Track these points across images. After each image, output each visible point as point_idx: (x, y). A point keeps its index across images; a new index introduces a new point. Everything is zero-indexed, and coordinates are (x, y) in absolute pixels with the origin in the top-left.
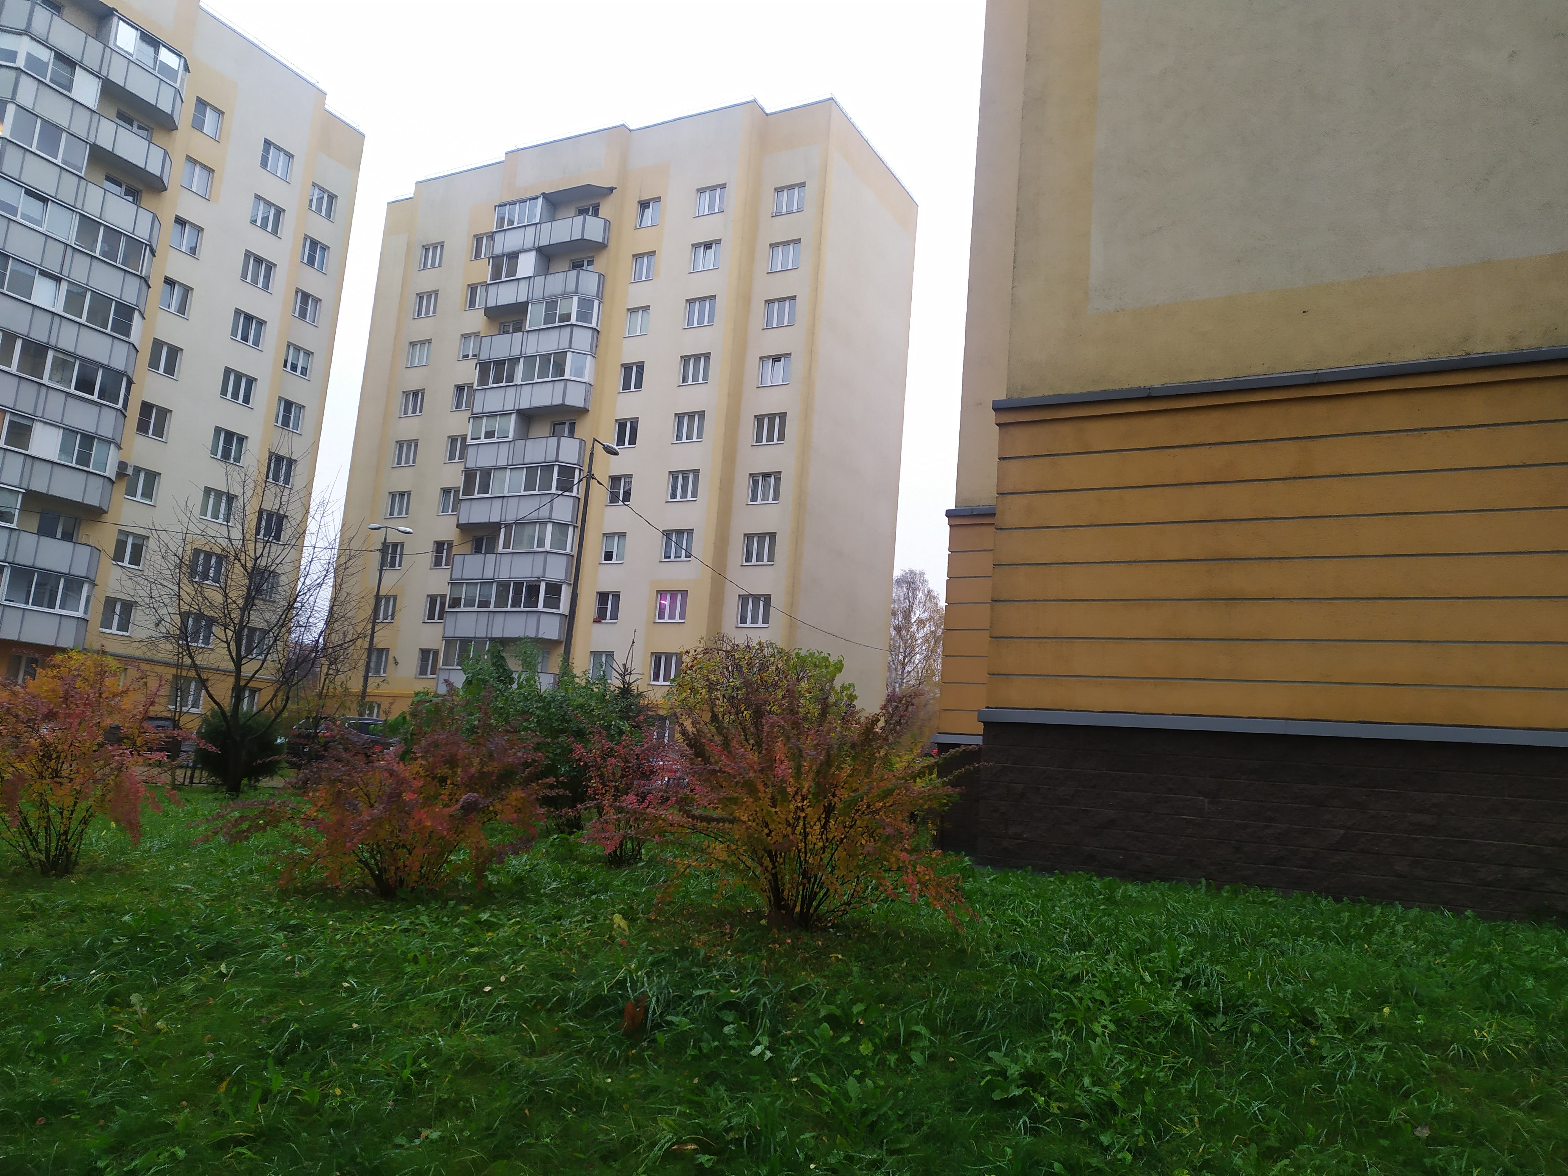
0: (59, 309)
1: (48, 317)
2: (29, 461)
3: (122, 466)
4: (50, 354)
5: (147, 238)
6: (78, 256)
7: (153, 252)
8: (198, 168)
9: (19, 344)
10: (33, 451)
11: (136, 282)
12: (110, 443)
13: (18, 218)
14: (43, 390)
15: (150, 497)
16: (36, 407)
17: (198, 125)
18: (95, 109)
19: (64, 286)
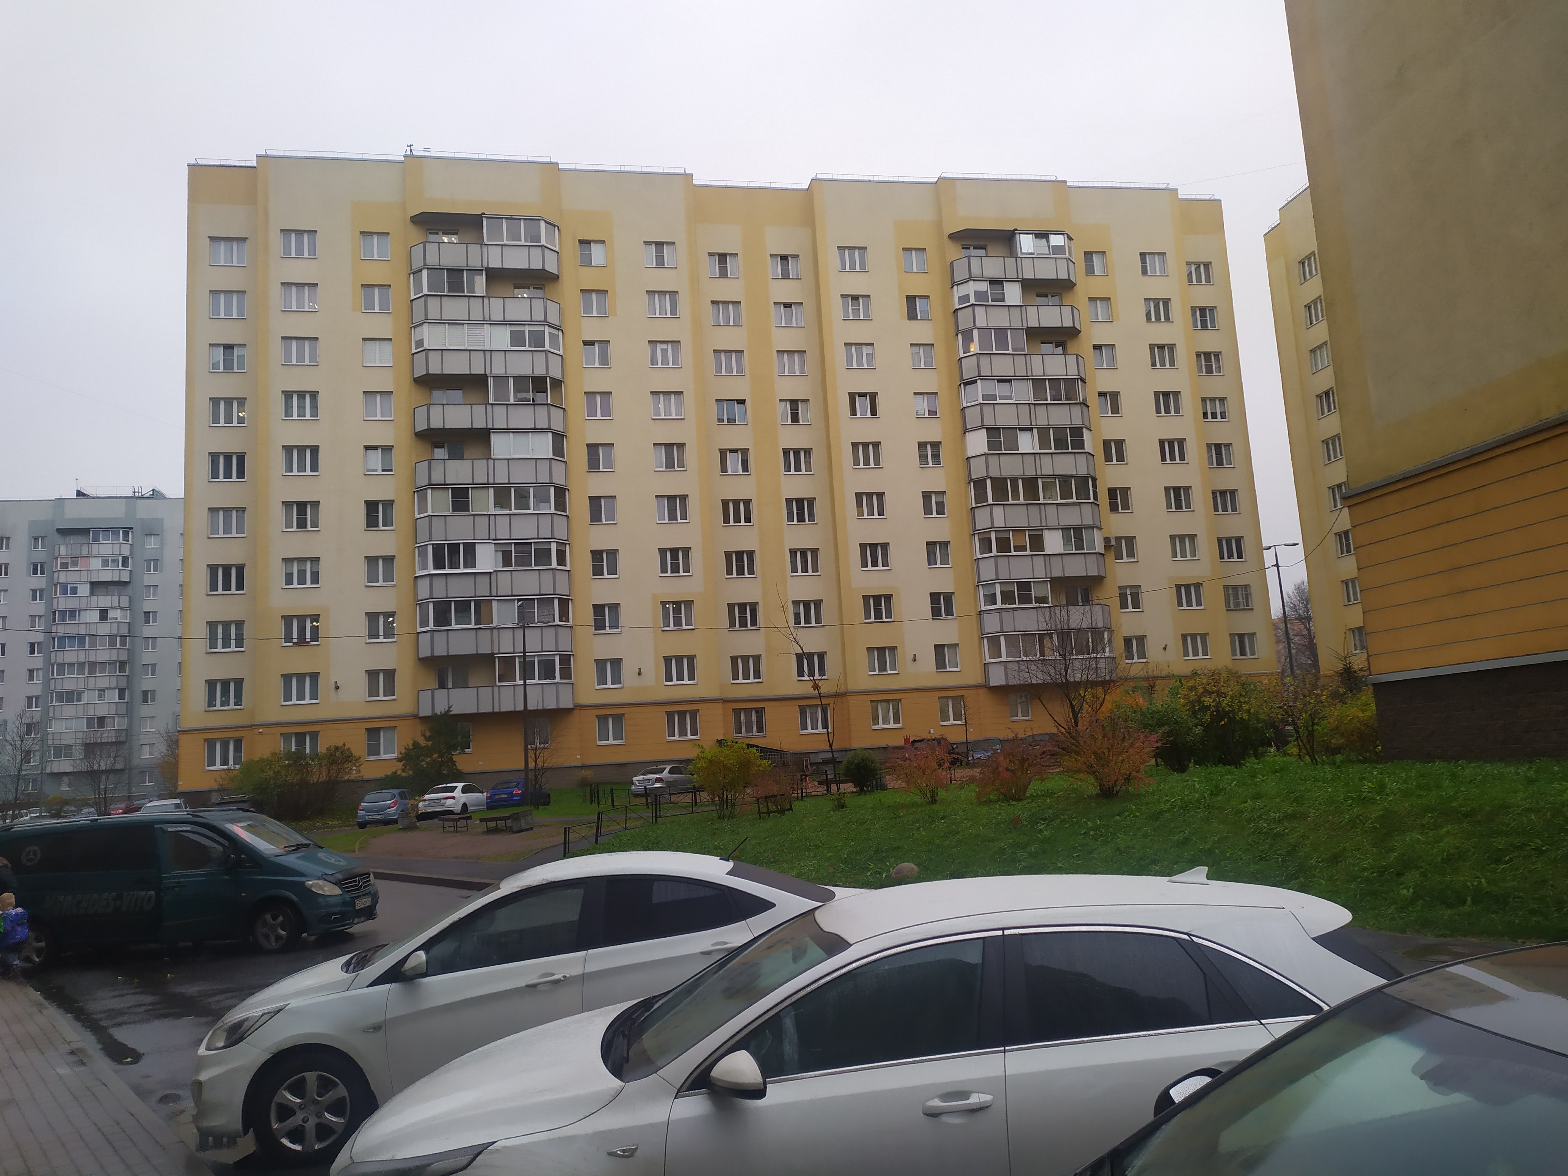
0: (1037, 450)
1: (1032, 457)
2: (1047, 558)
3: (1107, 540)
4: (1040, 481)
5: (1077, 373)
6: (1038, 408)
7: (1083, 381)
8: (1098, 302)
9: (1020, 482)
10: (1048, 551)
11: (1078, 408)
12: (1093, 528)
13: (999, 401)
14: (1042, 507)
15: (1133, 556)
16: (1041, 521)
17: (1090, 271)
18: (1021, 304)
19: (1035, 431)
